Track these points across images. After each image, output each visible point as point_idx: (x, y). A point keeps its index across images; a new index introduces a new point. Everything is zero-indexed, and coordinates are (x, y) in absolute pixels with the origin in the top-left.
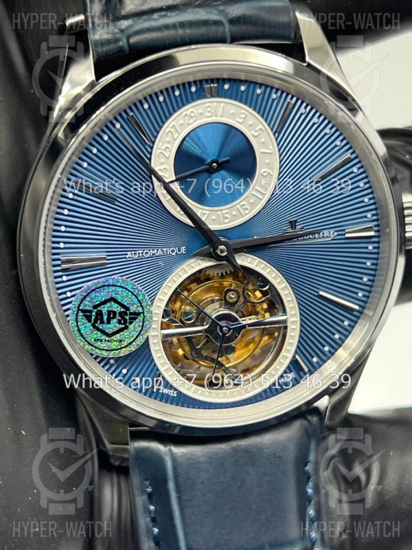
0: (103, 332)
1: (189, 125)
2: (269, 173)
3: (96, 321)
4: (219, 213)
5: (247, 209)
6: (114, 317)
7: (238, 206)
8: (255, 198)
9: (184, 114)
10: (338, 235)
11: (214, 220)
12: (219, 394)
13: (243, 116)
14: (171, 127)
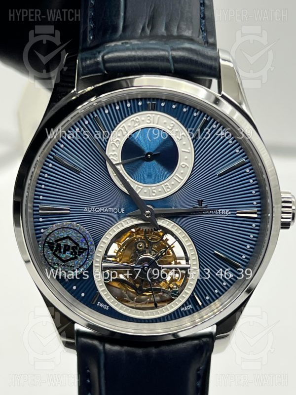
0: (60, 259)
1: (134, 127)
2: (186, 166)
3: (56, 251)
4: (149, 188)
5: (168, 188)
6: (68, 250)
7: (163, 186)
8: (175, 181)
9: (132, 119)
10: (231, 214)
11: (145, 193)
12: (138, 312)
13: (172, 125)
14: (122, 128)
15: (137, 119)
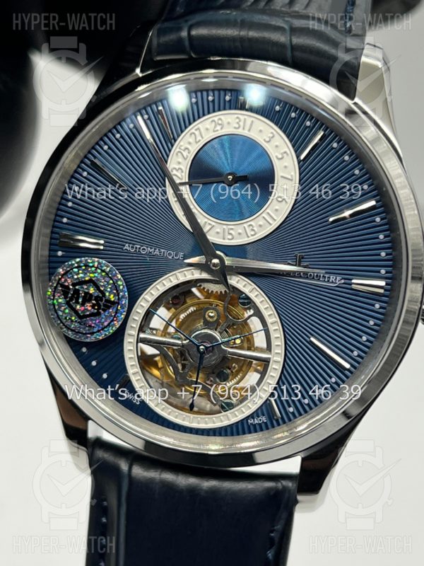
1: (214, 131)
3: (71, 299)
4: (225, 227)
6: (89, 301)
7: (245, 225)
8: (265, 222)
9: (212, 119)
10: (344, 283)
11: (218, 233)
13: (271, 135)
14: (196, 130)
15: (220, 119)
